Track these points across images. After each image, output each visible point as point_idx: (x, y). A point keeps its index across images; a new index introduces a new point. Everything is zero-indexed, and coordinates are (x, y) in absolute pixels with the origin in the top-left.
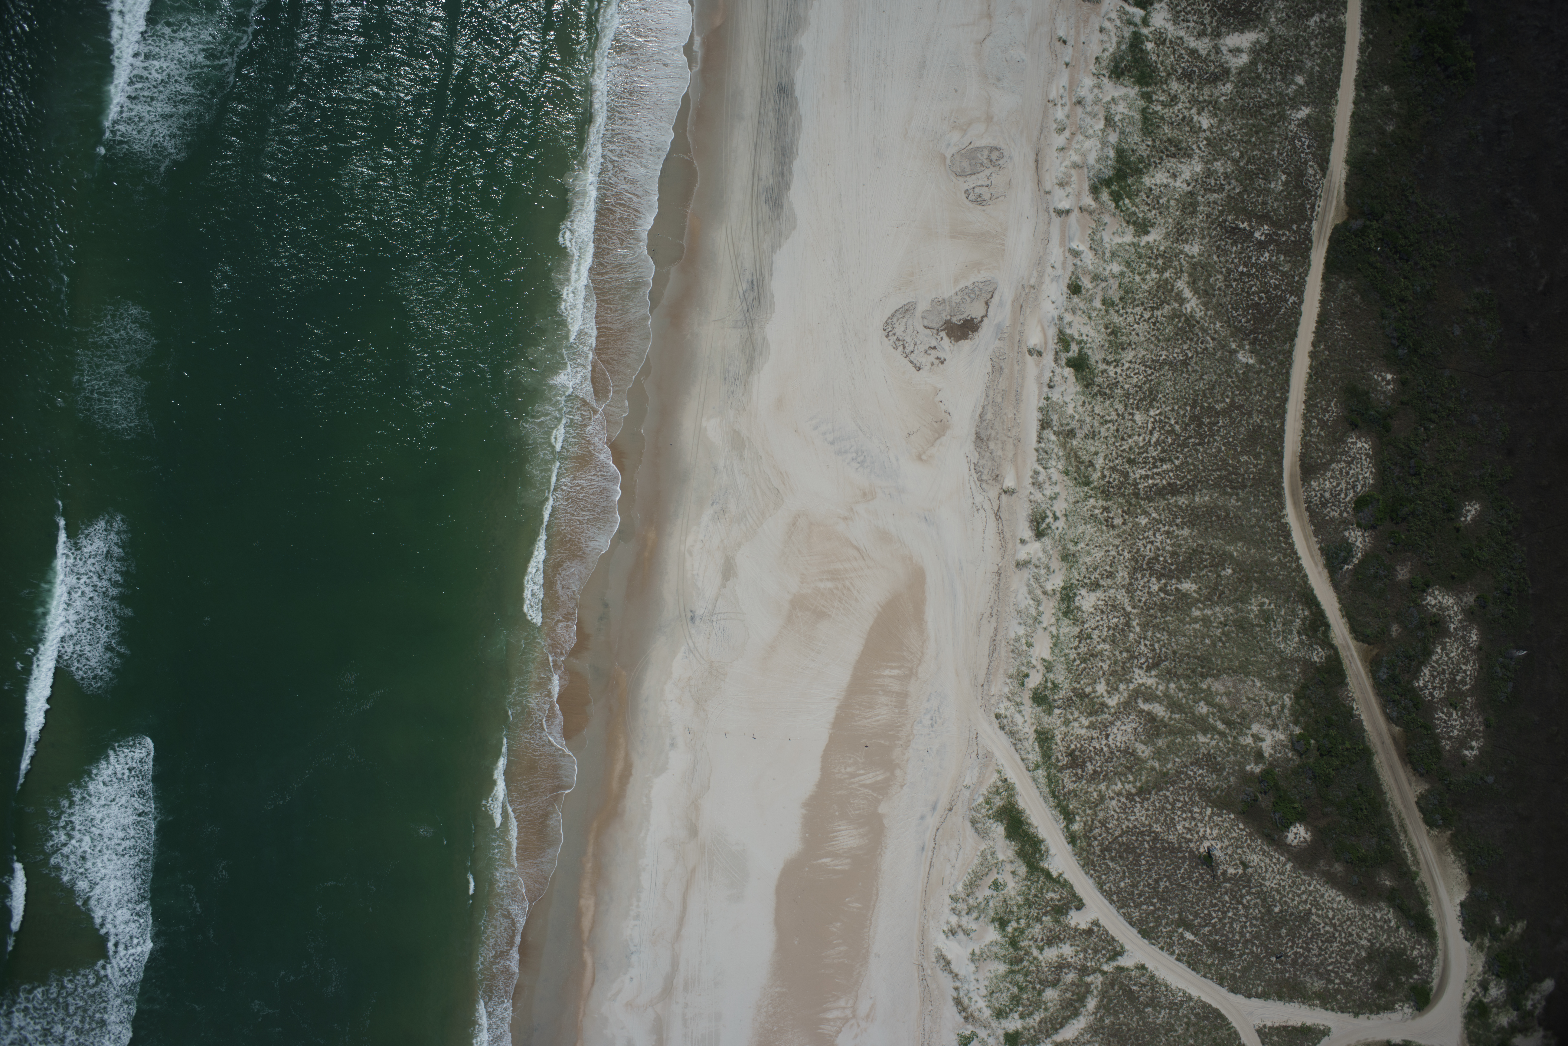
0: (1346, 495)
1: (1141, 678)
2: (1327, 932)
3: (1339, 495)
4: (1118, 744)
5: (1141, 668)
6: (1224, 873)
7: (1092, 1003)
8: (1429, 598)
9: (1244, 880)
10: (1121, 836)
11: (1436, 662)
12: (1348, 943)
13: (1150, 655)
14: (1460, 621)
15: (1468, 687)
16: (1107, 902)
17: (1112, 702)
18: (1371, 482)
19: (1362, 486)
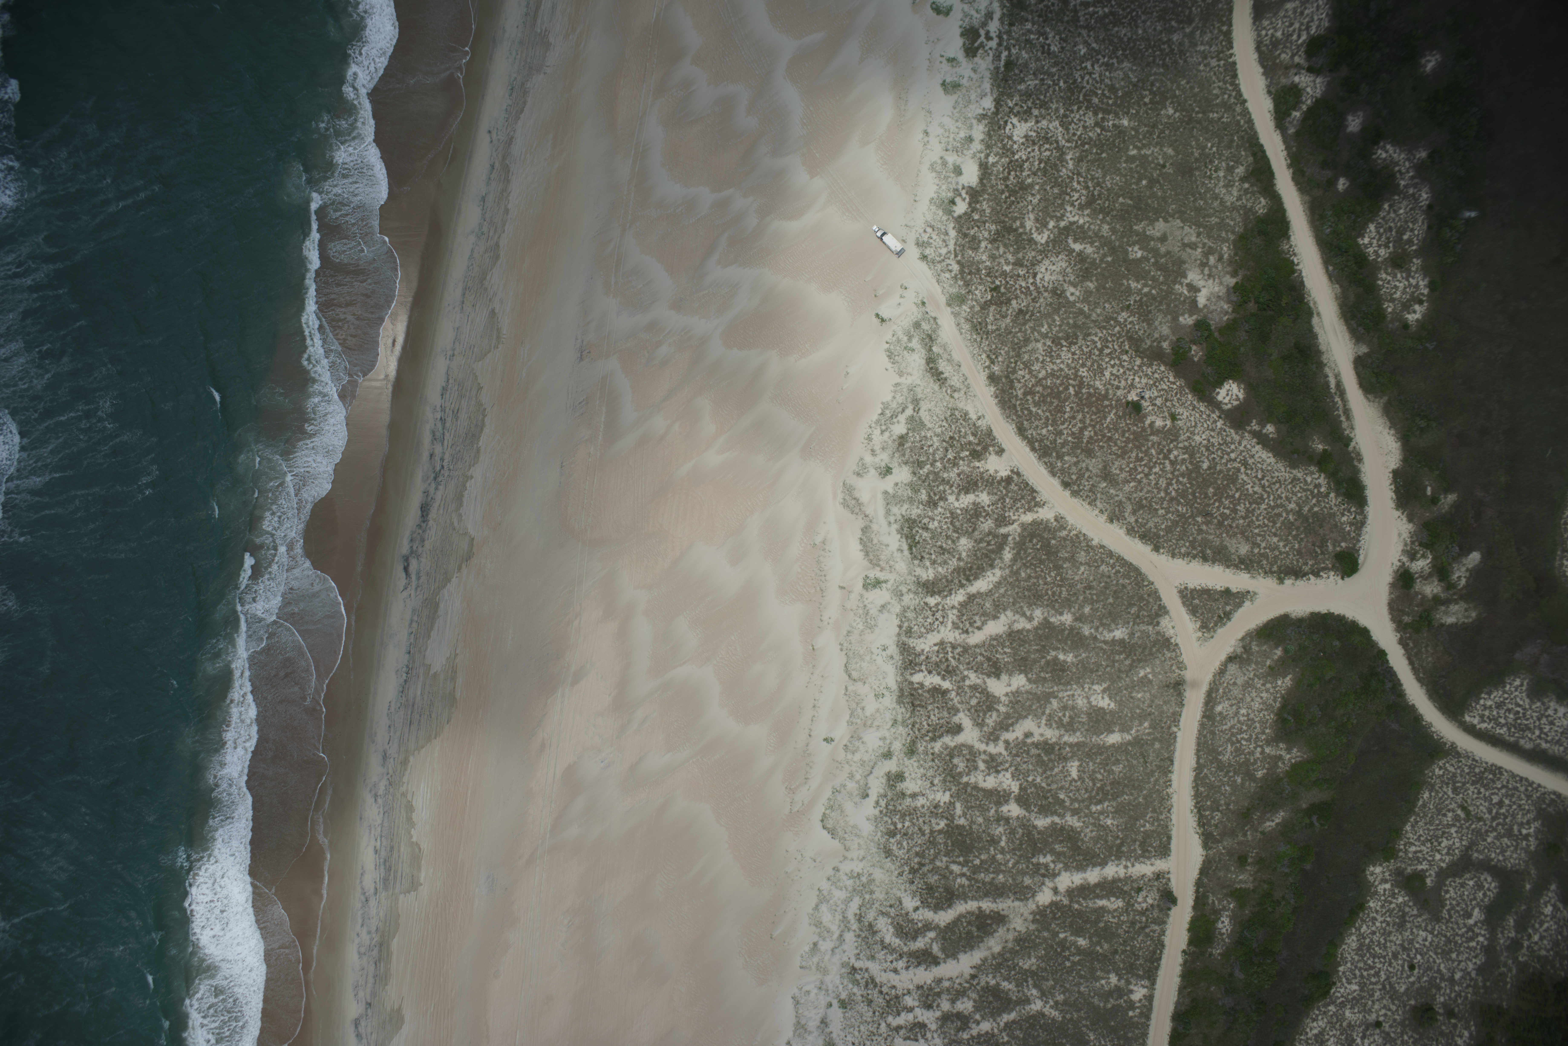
0: (1299, 37)
1: (1073, 216)
2: (1255, 493)
3: (1292, 35)
4: (1046, 284)
5: (1073, 205)
6: (1152, 424)
7: (1008, 555)
8: (1379, 152)
9: (1172, 434)
10: (1045, 378)
11: (1383, 218)
12: (1277, 506)
13: (1084, 192)
14: (1412, 178)
15: (1414, 248)
16: (1028, 449)
17: (1042, 238)
18: (1327, 25)
19: (1318, 27)
